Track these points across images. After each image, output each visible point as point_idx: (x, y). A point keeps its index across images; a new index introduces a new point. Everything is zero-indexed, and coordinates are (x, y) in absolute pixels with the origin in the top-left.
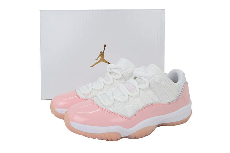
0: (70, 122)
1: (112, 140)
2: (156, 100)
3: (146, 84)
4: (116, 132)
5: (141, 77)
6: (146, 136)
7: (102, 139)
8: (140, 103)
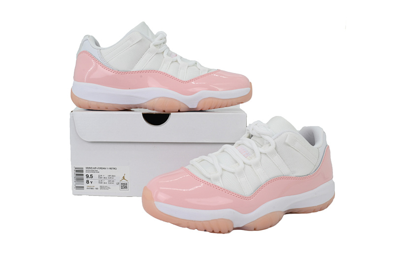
0: (155, 202)
1: (220, 232)
2: (286, 171)
3: (270, 145)
4: (227, 219)
5: (263, 136)
6: (270, 227)
7: (205, 231)
8: (262, 175)
